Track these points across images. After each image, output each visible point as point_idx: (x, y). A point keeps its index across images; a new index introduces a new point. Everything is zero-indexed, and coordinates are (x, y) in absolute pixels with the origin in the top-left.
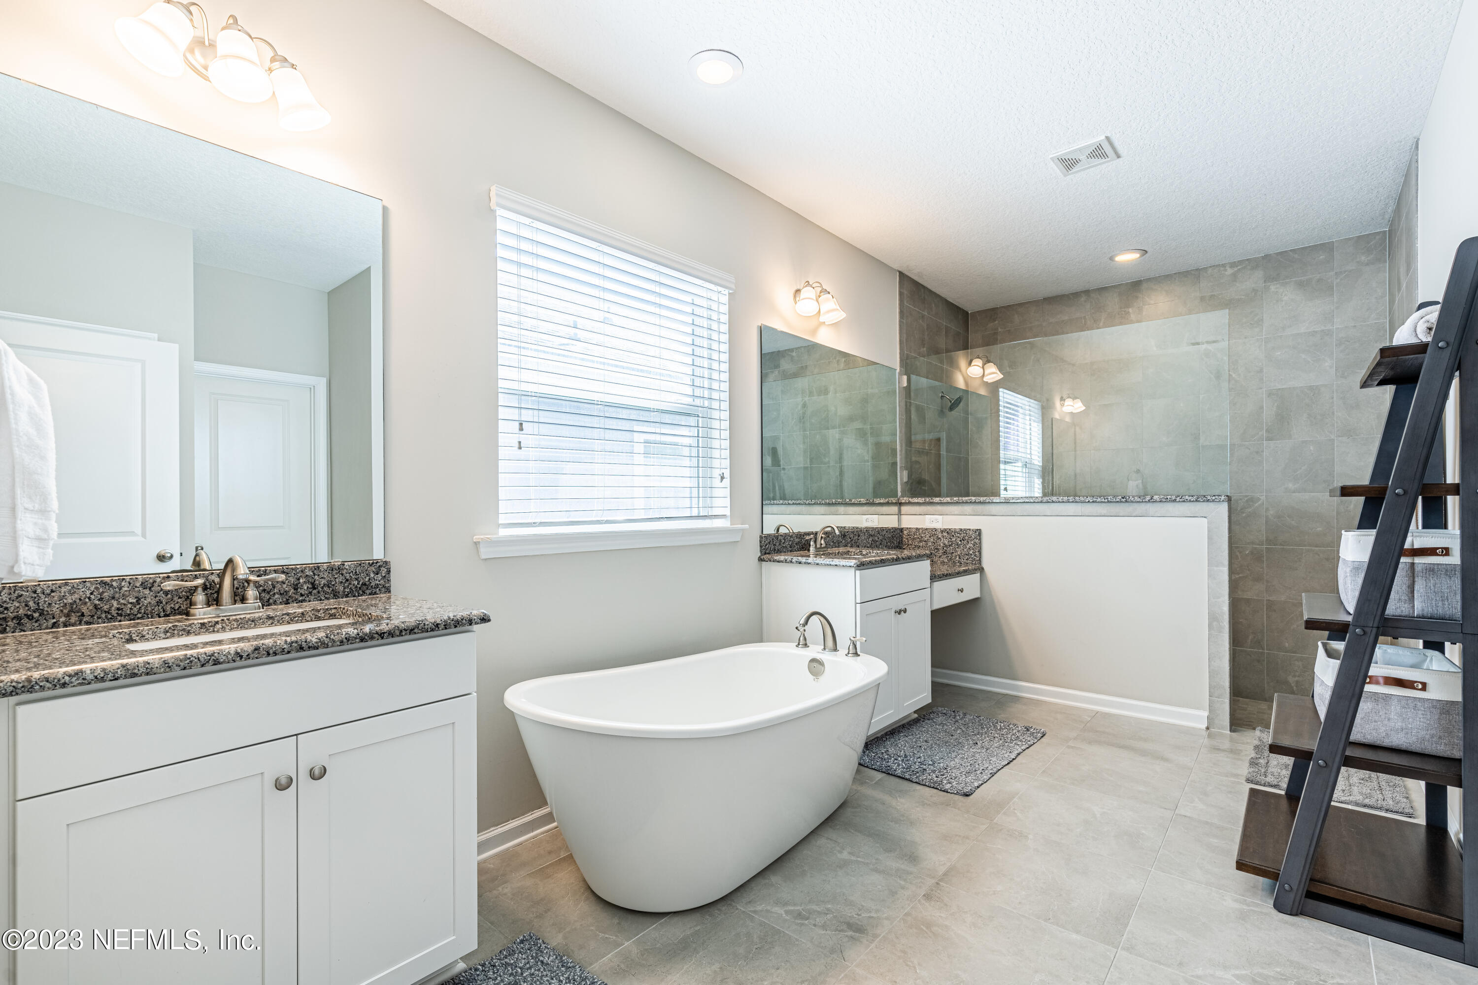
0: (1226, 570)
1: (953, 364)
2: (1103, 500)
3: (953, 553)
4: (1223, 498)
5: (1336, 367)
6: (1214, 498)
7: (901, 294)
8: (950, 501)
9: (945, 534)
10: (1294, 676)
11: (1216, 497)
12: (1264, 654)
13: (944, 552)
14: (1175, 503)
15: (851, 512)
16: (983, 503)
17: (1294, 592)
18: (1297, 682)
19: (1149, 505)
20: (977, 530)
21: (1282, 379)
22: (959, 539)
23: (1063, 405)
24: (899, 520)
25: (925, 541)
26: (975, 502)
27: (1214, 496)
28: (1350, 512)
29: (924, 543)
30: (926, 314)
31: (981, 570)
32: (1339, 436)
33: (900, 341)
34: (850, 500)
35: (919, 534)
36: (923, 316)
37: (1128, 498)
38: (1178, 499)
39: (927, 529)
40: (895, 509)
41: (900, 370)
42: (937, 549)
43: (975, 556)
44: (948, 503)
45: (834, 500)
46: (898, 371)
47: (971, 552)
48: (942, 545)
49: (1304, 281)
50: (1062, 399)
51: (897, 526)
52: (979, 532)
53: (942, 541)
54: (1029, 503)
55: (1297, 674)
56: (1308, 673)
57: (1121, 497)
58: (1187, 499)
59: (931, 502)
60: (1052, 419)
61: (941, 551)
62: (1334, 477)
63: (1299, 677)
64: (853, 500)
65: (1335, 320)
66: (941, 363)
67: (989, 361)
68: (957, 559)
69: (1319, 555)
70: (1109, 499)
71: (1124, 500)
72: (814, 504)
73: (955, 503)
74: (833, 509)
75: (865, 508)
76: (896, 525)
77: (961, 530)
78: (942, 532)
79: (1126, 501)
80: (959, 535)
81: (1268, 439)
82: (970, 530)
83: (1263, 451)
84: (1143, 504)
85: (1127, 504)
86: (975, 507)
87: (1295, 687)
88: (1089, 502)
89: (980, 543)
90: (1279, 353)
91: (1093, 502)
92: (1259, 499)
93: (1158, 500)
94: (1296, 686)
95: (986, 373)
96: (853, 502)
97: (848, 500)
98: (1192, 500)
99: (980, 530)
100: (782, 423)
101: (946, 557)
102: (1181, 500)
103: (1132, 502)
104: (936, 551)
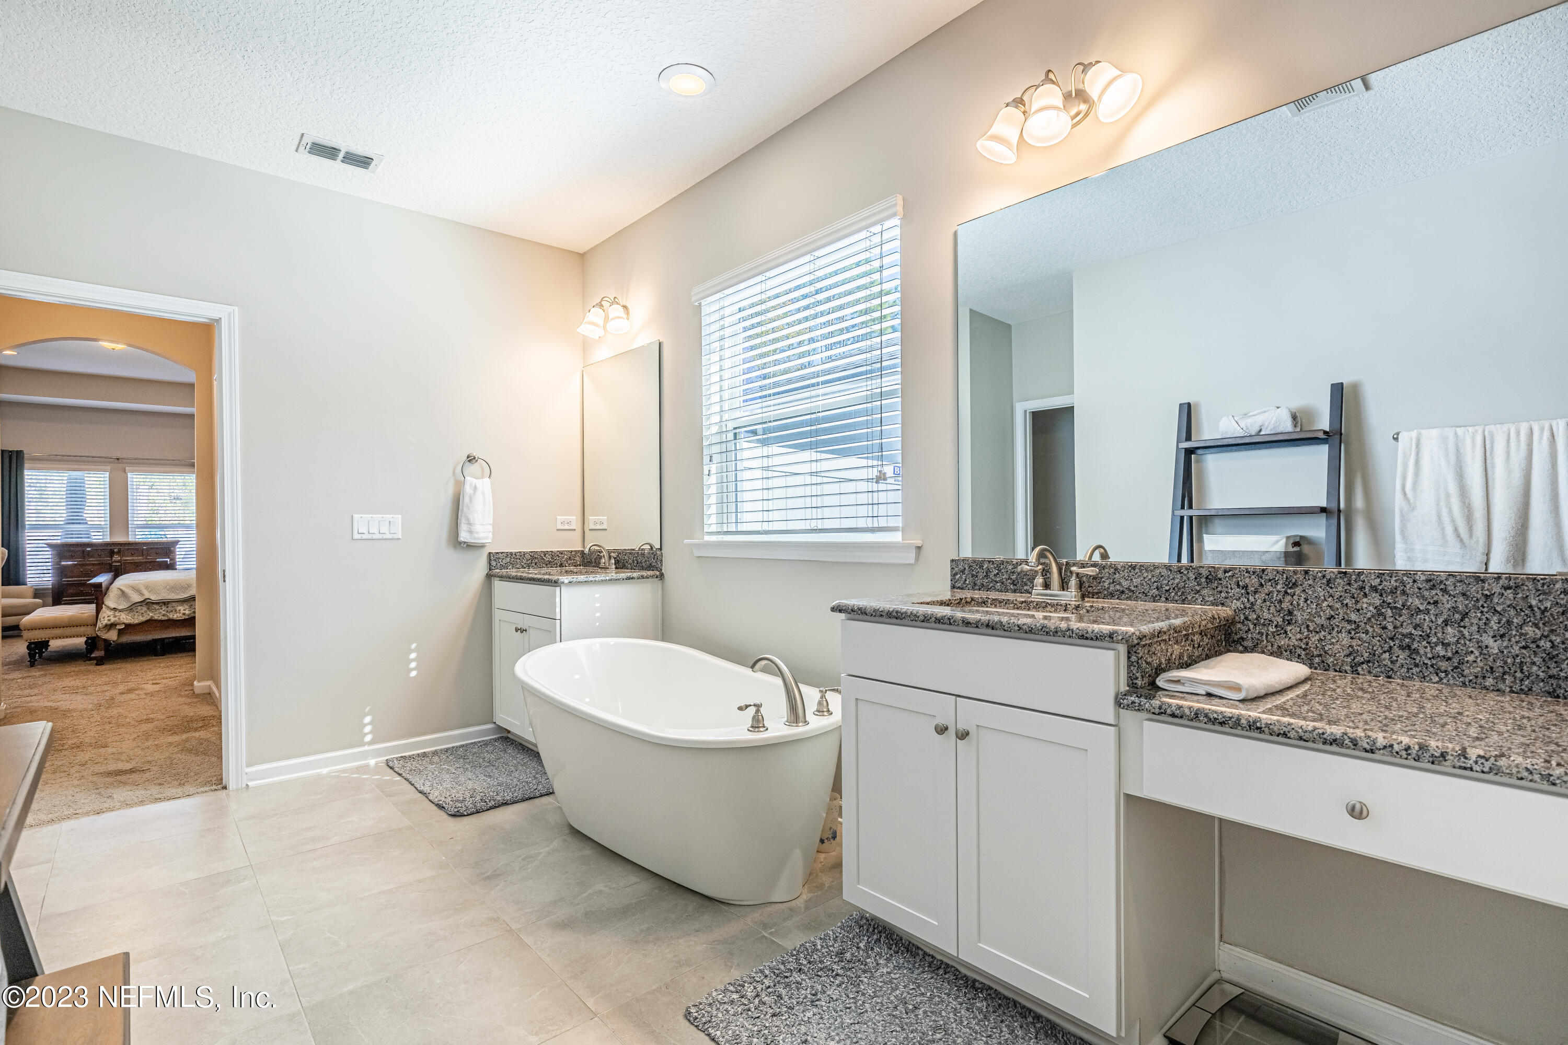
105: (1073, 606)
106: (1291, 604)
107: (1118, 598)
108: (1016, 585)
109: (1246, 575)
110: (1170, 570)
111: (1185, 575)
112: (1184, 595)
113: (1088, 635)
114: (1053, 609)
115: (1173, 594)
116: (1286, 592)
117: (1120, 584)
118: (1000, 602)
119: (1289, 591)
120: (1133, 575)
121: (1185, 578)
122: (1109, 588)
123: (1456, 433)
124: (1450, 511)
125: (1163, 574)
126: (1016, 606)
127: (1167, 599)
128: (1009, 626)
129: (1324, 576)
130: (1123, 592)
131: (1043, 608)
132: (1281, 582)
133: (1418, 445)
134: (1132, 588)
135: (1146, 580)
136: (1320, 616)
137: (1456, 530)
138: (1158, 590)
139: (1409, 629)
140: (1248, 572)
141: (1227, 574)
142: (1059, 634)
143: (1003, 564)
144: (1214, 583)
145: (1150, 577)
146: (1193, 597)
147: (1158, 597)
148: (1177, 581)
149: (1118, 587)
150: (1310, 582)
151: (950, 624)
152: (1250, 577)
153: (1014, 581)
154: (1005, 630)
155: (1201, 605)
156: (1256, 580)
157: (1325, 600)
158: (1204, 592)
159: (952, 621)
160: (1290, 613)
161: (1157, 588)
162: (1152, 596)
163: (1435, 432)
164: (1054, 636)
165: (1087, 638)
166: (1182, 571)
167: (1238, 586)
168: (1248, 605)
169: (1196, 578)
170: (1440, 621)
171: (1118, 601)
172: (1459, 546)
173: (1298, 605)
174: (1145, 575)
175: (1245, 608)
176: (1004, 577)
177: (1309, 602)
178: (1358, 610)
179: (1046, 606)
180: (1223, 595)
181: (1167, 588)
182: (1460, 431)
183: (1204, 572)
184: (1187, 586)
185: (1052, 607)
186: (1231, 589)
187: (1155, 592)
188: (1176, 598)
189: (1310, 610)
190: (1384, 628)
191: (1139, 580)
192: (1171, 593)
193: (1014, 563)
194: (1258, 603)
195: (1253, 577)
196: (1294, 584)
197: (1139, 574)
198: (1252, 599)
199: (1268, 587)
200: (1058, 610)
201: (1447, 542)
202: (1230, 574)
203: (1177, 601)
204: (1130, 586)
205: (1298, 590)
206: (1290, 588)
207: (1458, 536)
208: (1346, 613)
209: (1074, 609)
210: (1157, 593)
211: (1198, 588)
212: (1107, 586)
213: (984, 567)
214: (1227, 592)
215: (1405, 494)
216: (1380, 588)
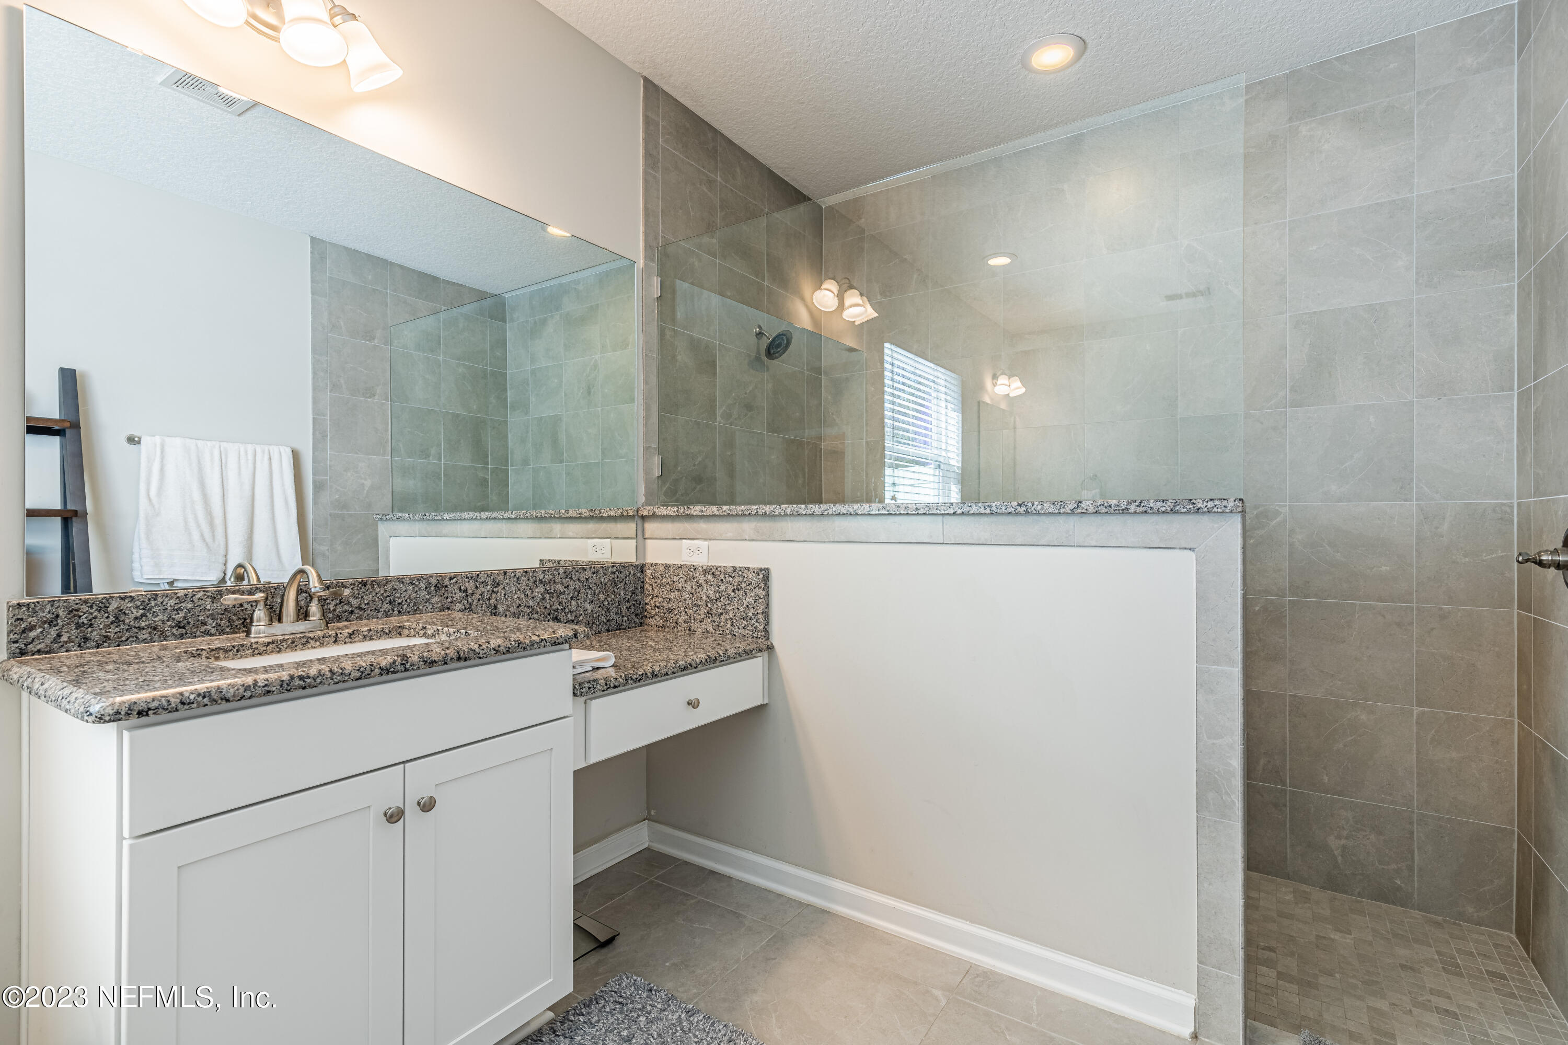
0: (1236, 672)
1: (783, 280)
2: (982, 510)
3: (722, 614)
4: (1231, 504)
5: (1417, 268)
6: (1210, 504)
7: (647, 121)
8: (716, 513)
9: (710, 577)
10: (1339, 837)
11: (1217, 502)
12: (1286, 794)
13: (708, 613)
14: (1127, 517)
15: (571, 534)
16: (769, 516)
17: (1340, 683)
18: (1344, 848)
19: (1073, 520)
20: (761, 570)
21: (1319, 294)
22: (731, 588)
23: (995, 385)
24: (640, 550)
25: (678, 590)
26: (757, 514)
27: (1211, 500)
28: (1443, 537)
29: (676, 593)
30: (719, 179)
31: (770, 648)
32: (1422, 396)
33: (646, 209)
34: (567, 511)
35: (670, 576)
36: (711, 182)
37: (1030, 504)
38: (1133, 508)
39: (681, 567)
40: (630, 528)
41: (646, 265)
42: (697, 605)
43: (757, 621)
44: (713, 516)
45: (543, 512)
46: (641, 263)
47: (750, 614)
48: (704, 598)
49: (1359, 113)
50: (995, 377)
51: (634, 560)
52: (765, 575)
53: (704, 591)
54: (849, 518)
55: (1345, 833)
56: (1364, 833)
57: (1016, 504)
58: (1151, 508)
59: (687, 515)
60: (979, 403)
61: (703, 611)
62: (1412, 472)
63: (1346, 838)
64: (571, 512)
65: (1416, 181)
66: (757, 276)
67: (851, 287)
68: (729, 626)
69: (1384, 616)
70: (994, 509)
71: (1022, 510)
72: (515, 518)
73: (724, 516)
74: (545, 526)
75: (591, 526)
76: (631, 558)
77: (735, 569)
78: (705, 572)
79: (1027, 512)
80: (731, 579)
81: (1295, 404)
82: (748, 569)
83: (1285, 427)
84: (1061, 519)
85: (1029, 519)
86: (759, 524)
87: (1340, 857)
88: (954, 513)
89: (767, 595)
90: (1315, 248)
91: (963, 513)
92: (1278, 513)
93: (1092, 509)
94: (1342, 856)
95: (847, 303)
96: (570, 515)
97: (563, 511)
98: (1163, 509)
99: (768, 569)
100: (566, 395)
101: (711, 621)
102: (1139, 510)
103: (1039, 514)
104: (695, 608)
105: (346, 635)
106: (496, 600)
107: (346, 620)
108: (184, 627)
109: (466, 580)
110: (403, 583)
111: (417, 586)
112: (416, 605)
113: (559, 641)
114: (318, 643)
115: (406, 606)
116: (493, 591)
117: (349, 603)
118: (226, 651)
119: (495, 590)
120: (364, 592)
121: (416, 589)
122: (335, 610)
123: (197, 445)
124: (196, 518)
125: (395, 587)
126: (256, 652)
127: (399, 612)
128: (484, 652)
129: (515, 576)
130: (352, 612)
131: (303, 644)
132: (489, 583)
133: (162, 452)
134: (363, 606)
135: (378, 595)
136: (513, 606)
137: (202, 535)
138: (391, 604)
139: (556, 606)
140: (467, 578)
141: (452, 581)
142: (535, 646)
143: (155, 599)
144: (441, 590)
145: (382, 592)
146: (424, 607)
147: (391, 612)
148: (409, 592)
149: (346, 607)
150: (507, 581)
151: (406, 670)
152: (469, 582)
153: (180, 622)
154: (480, 658)
155: (431, 612)
156: (473, 583)
157: (516, 593)
158: (434, 600)
159: (408, 666)
160: (495, 607)
161: (390, 603)
162: (385, 611)
163: (178, 441)
164: (531, 649)
165: (559, 644)
166: (414, 582)
167: (460, 590)
168: (467, 606)
169: (426, 588)
170: (570, 597)
171: (346, 623)
172: (205, 550)
173: (500, 600)
174: (378, 590)
175: (465, 609)
176: (157, 619)
177: (507, 597)
178: (533, 598)
179: (307, 642)
180: (449, 600)
181: (400, 601)
182: (200, 443)
183: (433, 581)
184: (418, 596)
185: (316, 641)
186: (455, 594)
187: (387, 606)
188: (409, 609)
189: (507, 603)
190: (546, 608)
191: (371, 596)
192: (403, 605)
193: (179, 595)
194: (474, 603)
195: (471, 581)
196: (498, 584)
197: (371, 590)
198: (470, 600)
199: (482, 589)
200: (325, 644)
201: (194, 546)
202: (454, 580)
203: (409, 612)
204: (360, 604)
205: (500, 588)
206: (496, 587)
207: (204, 540)
208: (527, 601)
209: (347, 637)
210: (389, 607)
211: (428, 597)
212: (332, 608)
213: (110, 609)
214: (452, 597)
215: (150, 500)
216: (544, 580)
